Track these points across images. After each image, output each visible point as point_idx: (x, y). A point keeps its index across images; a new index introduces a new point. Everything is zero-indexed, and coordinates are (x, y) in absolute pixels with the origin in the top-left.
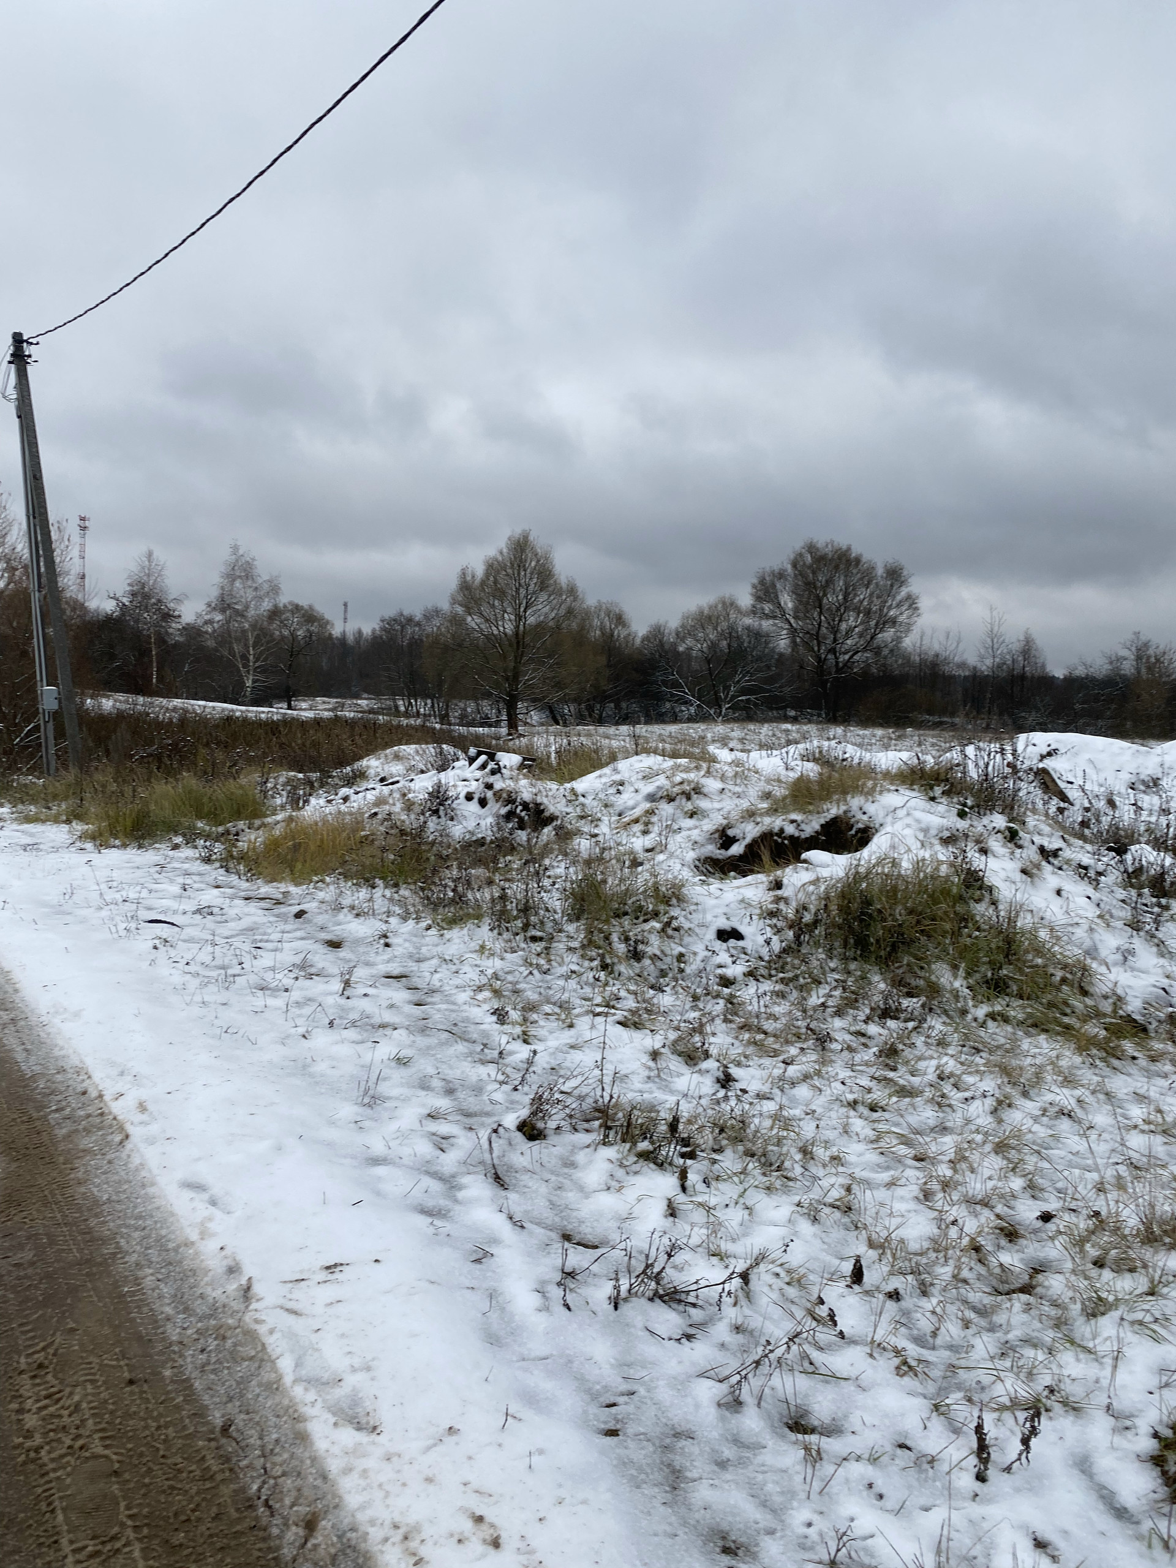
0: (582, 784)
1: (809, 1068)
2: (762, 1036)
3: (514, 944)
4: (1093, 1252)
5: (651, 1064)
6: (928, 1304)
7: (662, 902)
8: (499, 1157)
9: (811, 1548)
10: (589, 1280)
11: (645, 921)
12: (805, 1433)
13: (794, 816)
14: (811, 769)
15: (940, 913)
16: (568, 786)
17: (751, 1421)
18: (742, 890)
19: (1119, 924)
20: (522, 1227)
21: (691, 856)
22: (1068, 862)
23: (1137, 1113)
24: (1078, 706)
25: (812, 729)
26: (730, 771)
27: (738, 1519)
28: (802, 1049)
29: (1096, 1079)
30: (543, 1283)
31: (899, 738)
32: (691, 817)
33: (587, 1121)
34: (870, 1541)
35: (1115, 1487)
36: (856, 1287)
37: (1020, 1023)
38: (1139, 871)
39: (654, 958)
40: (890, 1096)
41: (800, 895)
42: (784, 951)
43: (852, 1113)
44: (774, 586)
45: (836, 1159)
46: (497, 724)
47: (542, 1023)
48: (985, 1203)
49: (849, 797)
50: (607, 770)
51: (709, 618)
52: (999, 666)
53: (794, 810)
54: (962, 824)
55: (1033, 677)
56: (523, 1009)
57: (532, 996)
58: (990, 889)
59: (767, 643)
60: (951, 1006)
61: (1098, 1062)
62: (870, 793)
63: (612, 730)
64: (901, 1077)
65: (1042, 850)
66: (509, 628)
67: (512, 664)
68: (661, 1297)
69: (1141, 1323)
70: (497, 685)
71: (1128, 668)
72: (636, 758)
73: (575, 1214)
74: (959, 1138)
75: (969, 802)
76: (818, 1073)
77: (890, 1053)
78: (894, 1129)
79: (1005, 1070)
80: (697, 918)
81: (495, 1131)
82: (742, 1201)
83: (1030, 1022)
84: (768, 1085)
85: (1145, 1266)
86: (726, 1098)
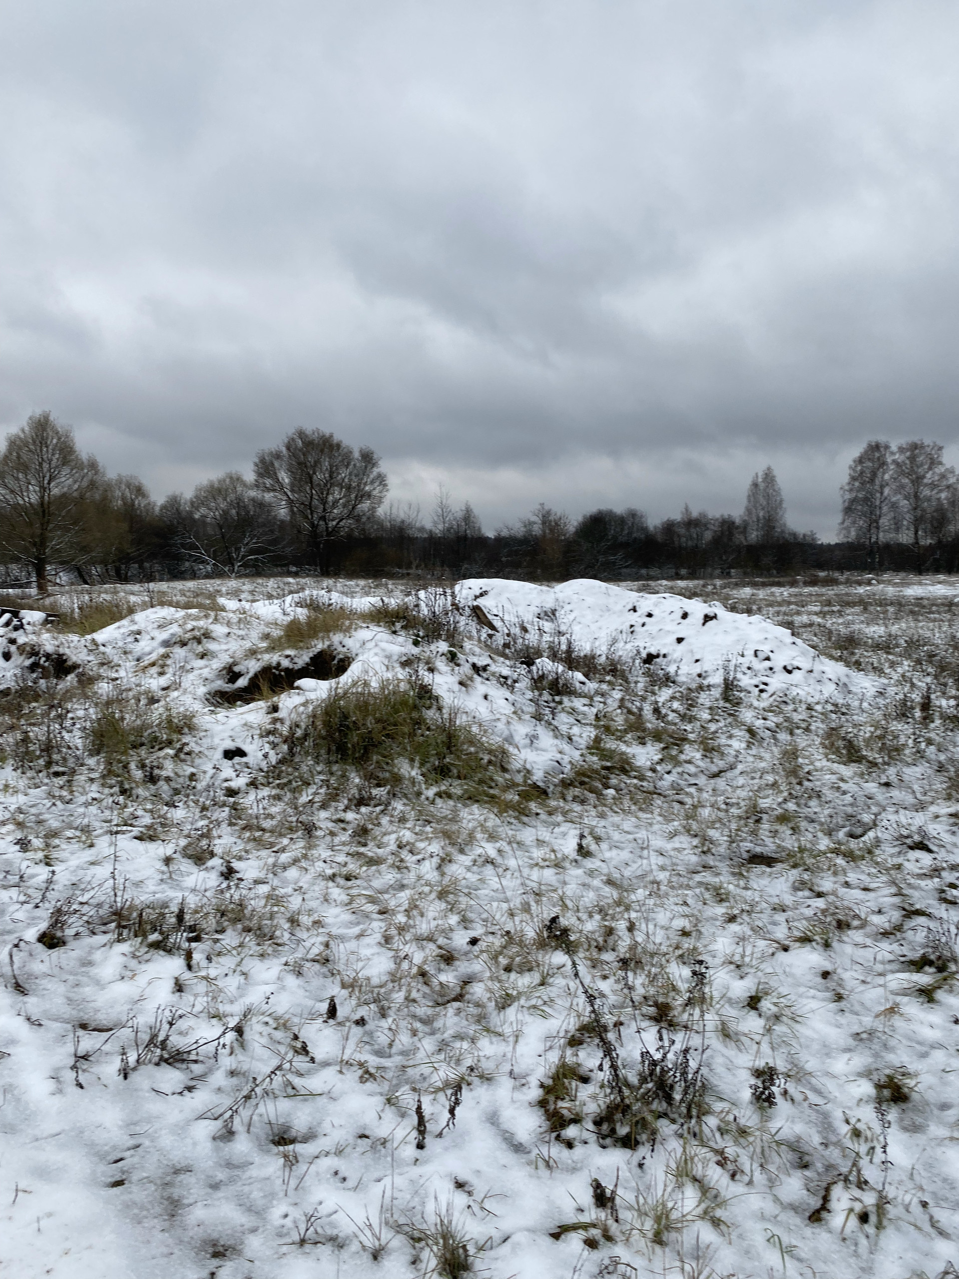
0: (101, 636)
1: (298, 854)
2: (261, 833)
3: (37, 781)
4: (504, 961)
5: (165, 868)
6: (386, 1023)
7: (175, 732)
8: (19, 968)
9: (288, 1234)
10: (102, 1059)
11: (160, 749)
12: (286, 1144)
13: (288, 652)
14: (302, 614)
15: (400, 720)
16: (89, 637)
17: (242, 1146)
18: (244, 716)
19: (527, 717)
20: (40, 1025)
21: (202, 690)
22: (493, 674)
23: (538, 854)
24: (504, 559)
25: (307, 580)
26: (234, 618)
27: (226, 1227)
28: (292, 839)
29: (510, 833)
30: (58, 1069)
31: (377, 587)
32: (202, 658)
33: (105, 924)
34: (334, 1216)
35: (513, 1129)
36: (331, 1022)
37: (460, 798)
38: (542, 677)
39: (168, 779)
40: (361, 866)
41: (292, 716)
42: (281, 762)
43: (331, 884)
44: (272, 464)
45: (318, 923)
46: (28, 585)
47: (63, 846)
48: (430, 939)
49: (331, 634)
50: (125, 622)
51: (219, 491)
52: (448, 530)
53: (288, 647)
54: (416, 651)
55: (473, 538)
56: (46, 836)
57: (54, 824)
58: (437, 698)
59: (269, 512)
60: (410, 791)
61: (512, 820)
62: (347, 631)
63: (136, 587)
64: (370, 850)
65: (474, 666)
66: (34, 498)
67: (38, 532)
68: (166, 1061)
69: (534, 1007)
70: (25, 550)
71: (537, 530)
72: (151, 610)
73: (92, 1005)
74: (412, 892)
75: (421, 634)
76: (305, 856)
77: (362, 833)
78: (364, 892)
79: (447, 835)
80: (206, 742)
81: (16, 946)
82: (239, 969)
83: (466, 796)
84: (264, 872)
85: (538, 965)
86: (229, 887)
